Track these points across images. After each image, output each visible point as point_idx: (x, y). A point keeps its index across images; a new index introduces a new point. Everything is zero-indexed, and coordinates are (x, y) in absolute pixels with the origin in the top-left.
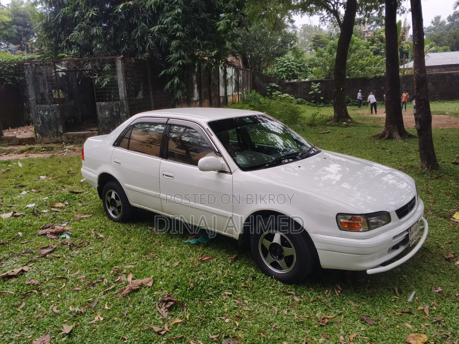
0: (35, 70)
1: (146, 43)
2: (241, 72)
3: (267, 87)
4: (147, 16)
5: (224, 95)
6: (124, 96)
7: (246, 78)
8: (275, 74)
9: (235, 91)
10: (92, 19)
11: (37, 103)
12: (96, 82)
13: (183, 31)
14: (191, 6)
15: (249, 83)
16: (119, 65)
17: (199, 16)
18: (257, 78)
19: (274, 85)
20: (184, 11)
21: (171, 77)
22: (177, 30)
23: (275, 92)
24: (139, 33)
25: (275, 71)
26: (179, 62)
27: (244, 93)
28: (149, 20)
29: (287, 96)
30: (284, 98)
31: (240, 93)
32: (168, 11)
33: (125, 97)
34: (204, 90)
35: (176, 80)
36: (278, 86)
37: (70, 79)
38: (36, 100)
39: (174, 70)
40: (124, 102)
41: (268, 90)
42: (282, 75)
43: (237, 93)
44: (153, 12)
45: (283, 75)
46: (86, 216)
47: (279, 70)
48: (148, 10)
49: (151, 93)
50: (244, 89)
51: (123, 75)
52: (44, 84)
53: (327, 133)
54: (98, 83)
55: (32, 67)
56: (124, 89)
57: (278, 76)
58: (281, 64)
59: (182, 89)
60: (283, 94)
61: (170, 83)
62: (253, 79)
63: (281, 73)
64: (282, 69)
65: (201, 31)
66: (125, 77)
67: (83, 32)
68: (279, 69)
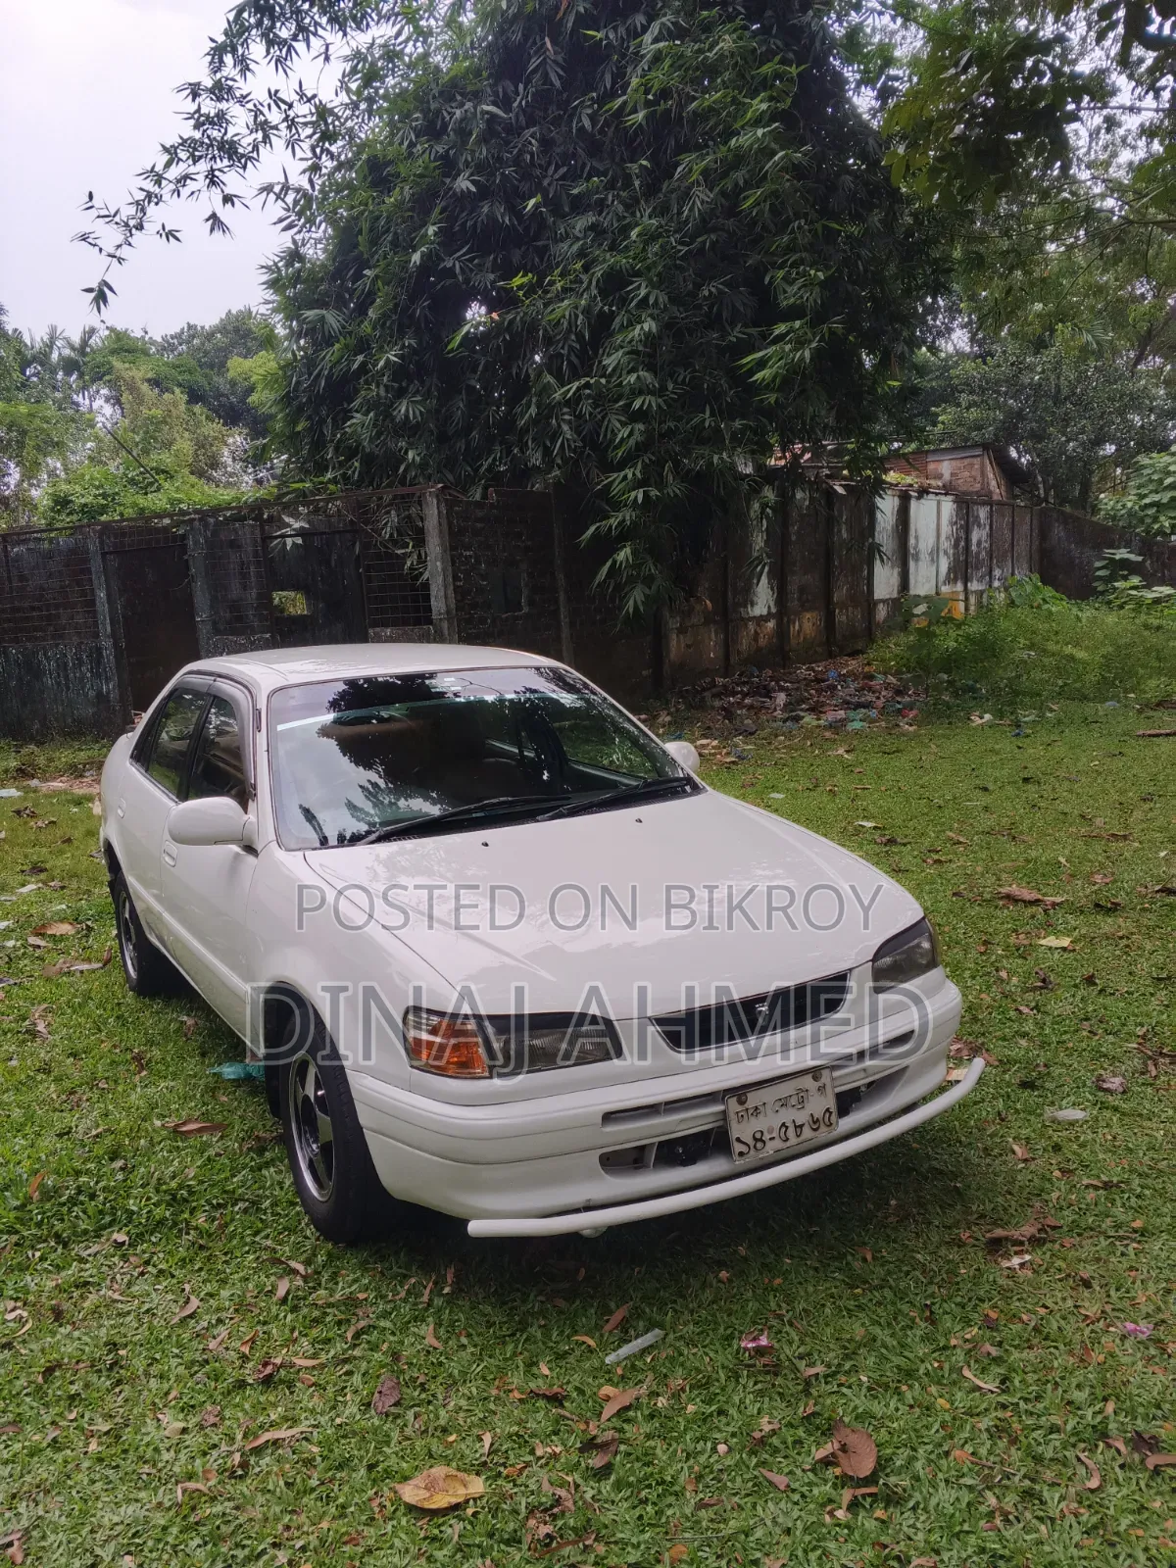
0: (215, 533)
1: (554, 439)
2: (983, 513)
3: (1098, 564)
4: (565, 352)
5: (895, 595)
6: (443, 609)
7: (1007, 534)
8: (1131, 514)
9: (949, 580)
10: (398, 372)
11: (217, 631)
12: (409, 563)
13: (660, 392)
14: (700, 307)
15: (1022, 546)
16: (432, 514)
17: (723, 337)
18: (1058, 531)
19: (1122, 554)
20: (668, 327)
21: (606, 545)
22: (639, 391)
23: (1125, 578)
24: (533, 411)
25: (1129, 505)
26: (633, 494)
27: (996, 584)
28: (570, 362)
29: (1169, 596)
30: (1157, 601)
31: (974, 586)
32: (623, 328)
33: (448, 612)
34: (795, 582)
35: (624, 555)
36: (1140, 559)
37: (334, 557)
38: (215, 623)
39: (624, 521)
40: (445, 625)
41: (1099, 573)
42: (1155, 519)
43: (959, 587)
44: (580, 337)
45: (1162, 518)
46: (85, 967)
47: (1147, 501)
48: (569, 331)
49: (562, 597)
50: (997, 573)
51: (442, 544)
52: (244, 576)
53: (1167, 735)
54: (411, 568)
55: (206, 525)
56: (446, 587)
57: (1142, 521)
58: (1155, 477)
59: (648, 580)
60: (1148, 587)
61: (609, 564)
62: (1044, 535)
63: (1151, 511)
64: (1156, 498)
65: (725, 386)
66: (453, 548)
67: (372, 414)
68: (1146, 496)
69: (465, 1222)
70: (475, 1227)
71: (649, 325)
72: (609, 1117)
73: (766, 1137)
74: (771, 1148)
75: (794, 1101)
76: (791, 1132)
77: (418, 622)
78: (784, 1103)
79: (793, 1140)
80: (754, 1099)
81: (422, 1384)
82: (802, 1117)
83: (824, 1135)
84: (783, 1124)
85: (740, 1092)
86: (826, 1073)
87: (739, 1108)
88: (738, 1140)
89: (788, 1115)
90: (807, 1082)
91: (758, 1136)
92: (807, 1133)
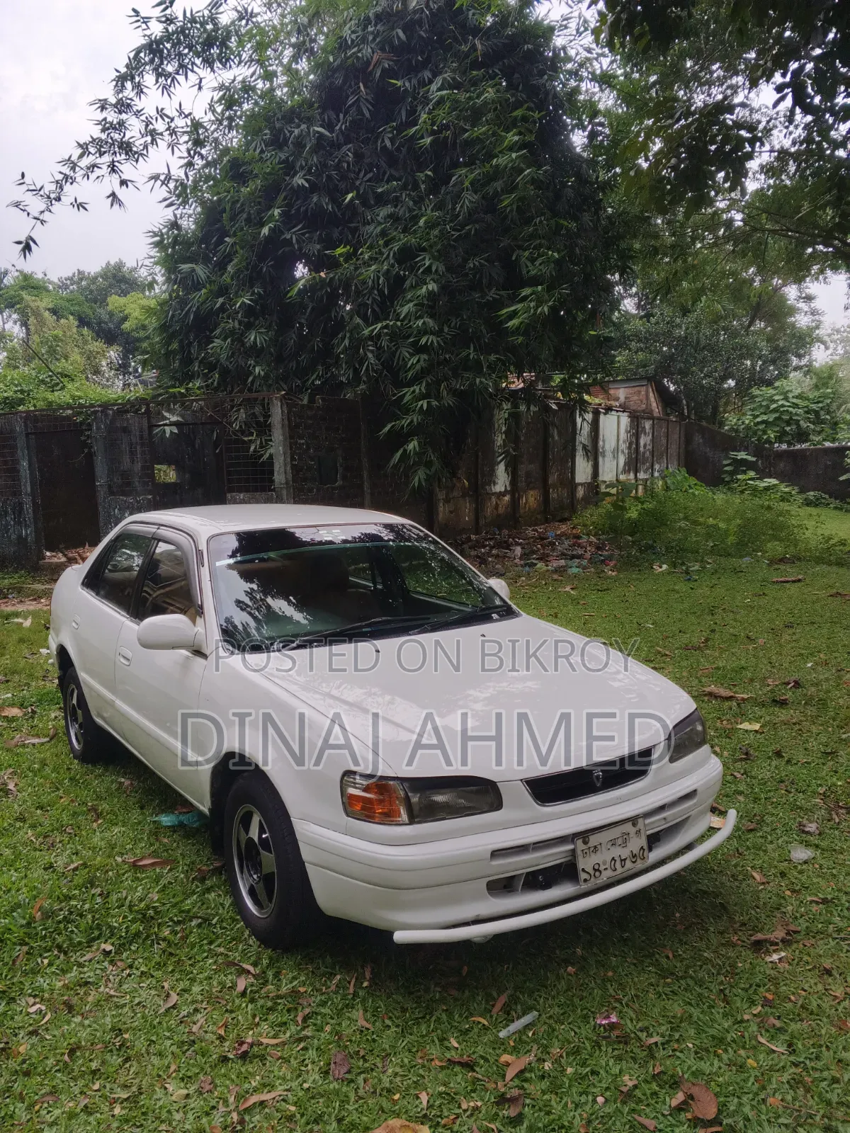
0: (113, 421)
1: (361, 364)
2: (648, 425)
3: (725, 462)
4: (369, 302)
5: (589, 480)
6: (283, 481)
7: (664, 441)
8: (748, 428)
9: (625, 471)
10: (249, 311)
11: (112, 493)
12: (252, 448)
13: (438, 333)
14: (467, 275)
15: (673, 449)
16: (277, 413)
17: (482, 297)
18: (698, 439)
19: (742, 455)
20: (444, 288)
21: (399, 438)
22: (424, 331)
23: (744, 472)
24: (347, 342)
25: (747, 422)
26: (420, 403)
27: (656, 474)
28: (373, 311)
29: (774, 485)
30: (767, 489)
31: (641, 475)
32: (412, 287)
33: (287, 483)
34: (523, 469)
35: (413, 445)
36: (754, 459)
37: (198, 441)
38: (110, 487)
39: (412, 421)
40: (284, 492)
41: (726, 469)
42: (765, 432)
43: (632, 476)
44: (381, 292)
45: (769, 432)
46: (36, 741)
47: (759, 419)
48: (373, 288)
49: (365, 475)
50: (657, 467)
51: (284, 435)
52: (132, 453)
53: (794, 582)
54: (254, 451)
55: (107, 415)
56: (285, 465)
57: (755, 433)
58: (764, 403)
59: (429, 464)
60: (761, 479)
61: (400, 452)
62: (688, 440)
63: (762, 427)
64: (765, 417)
65: (484, 331)
66: (291, 437)
67: (229, 340)
68: (758, 416)
69: (391, 934)
70: (400, 936)
71: (432, 286)
72: (496, 854)
73: (602, 868)
74: (606, 876)
75: (620, 841)
76: (618, 865)
77: (263, 489)
78: (613, 843)
79: (620, 870)
80: (594, 840)
81: (363, 1057)
82: (625, 853)
83: (640, 865)
84: (613, 859)
85: (584, 835)
86: (640, 821)
87: (584, 847)
88: (583, 870)
89: (617, 852)
90: (628, 827)
91: (596, 867)
92: (629, 864)
